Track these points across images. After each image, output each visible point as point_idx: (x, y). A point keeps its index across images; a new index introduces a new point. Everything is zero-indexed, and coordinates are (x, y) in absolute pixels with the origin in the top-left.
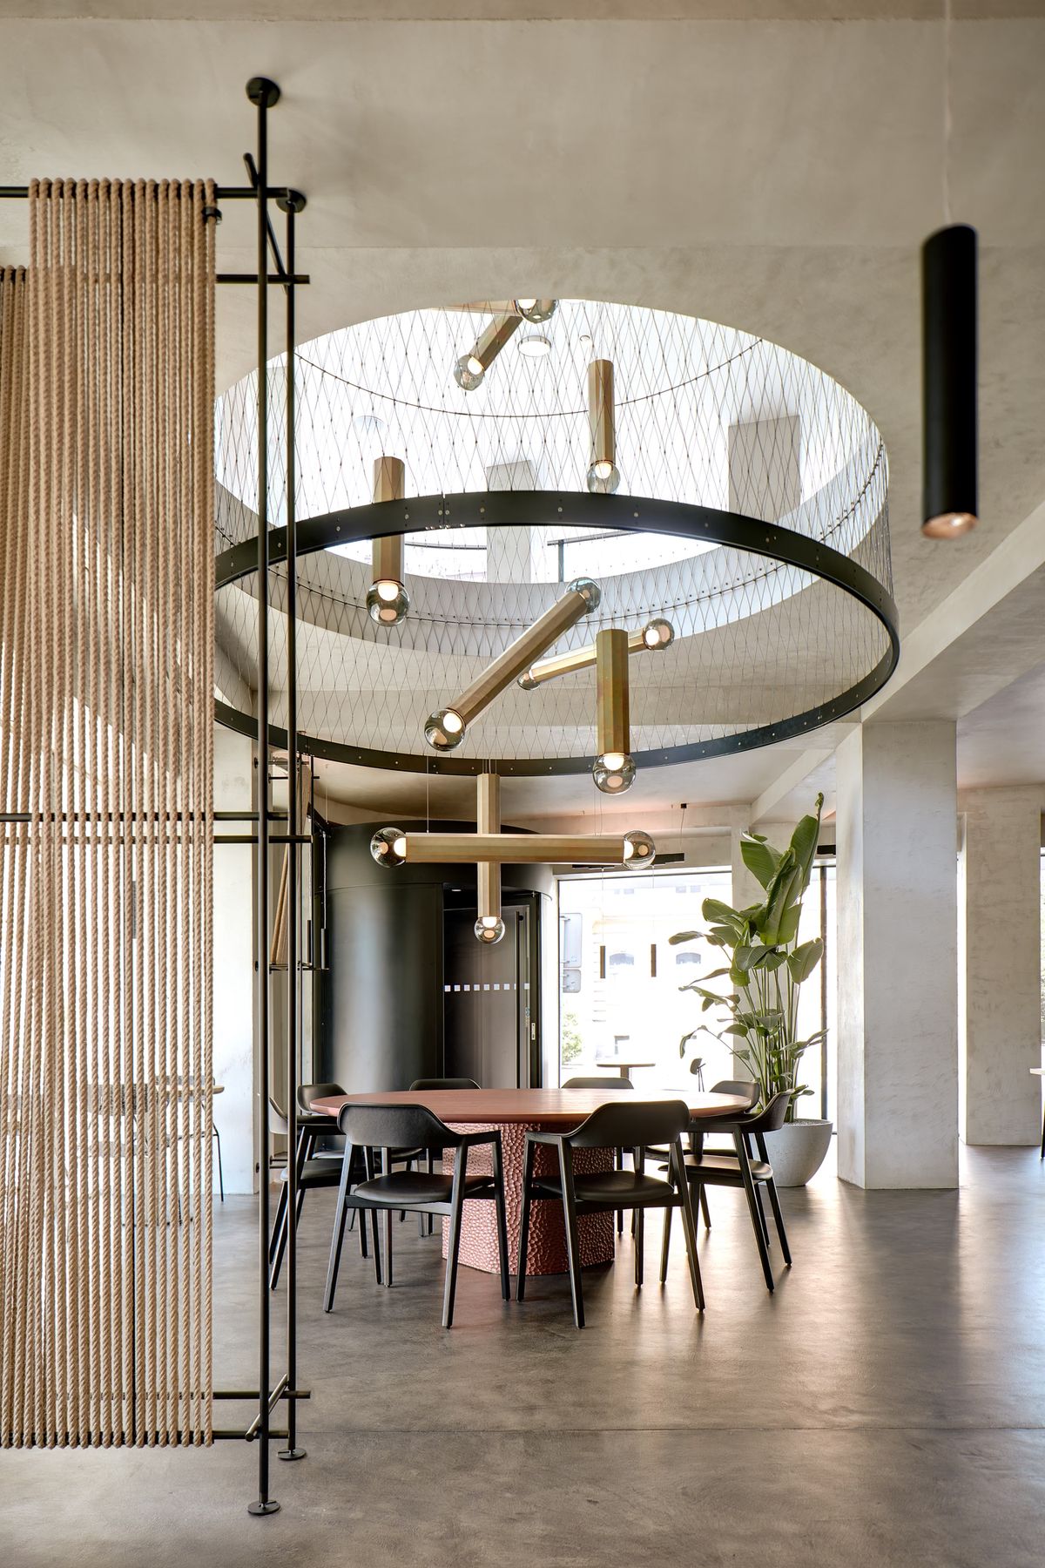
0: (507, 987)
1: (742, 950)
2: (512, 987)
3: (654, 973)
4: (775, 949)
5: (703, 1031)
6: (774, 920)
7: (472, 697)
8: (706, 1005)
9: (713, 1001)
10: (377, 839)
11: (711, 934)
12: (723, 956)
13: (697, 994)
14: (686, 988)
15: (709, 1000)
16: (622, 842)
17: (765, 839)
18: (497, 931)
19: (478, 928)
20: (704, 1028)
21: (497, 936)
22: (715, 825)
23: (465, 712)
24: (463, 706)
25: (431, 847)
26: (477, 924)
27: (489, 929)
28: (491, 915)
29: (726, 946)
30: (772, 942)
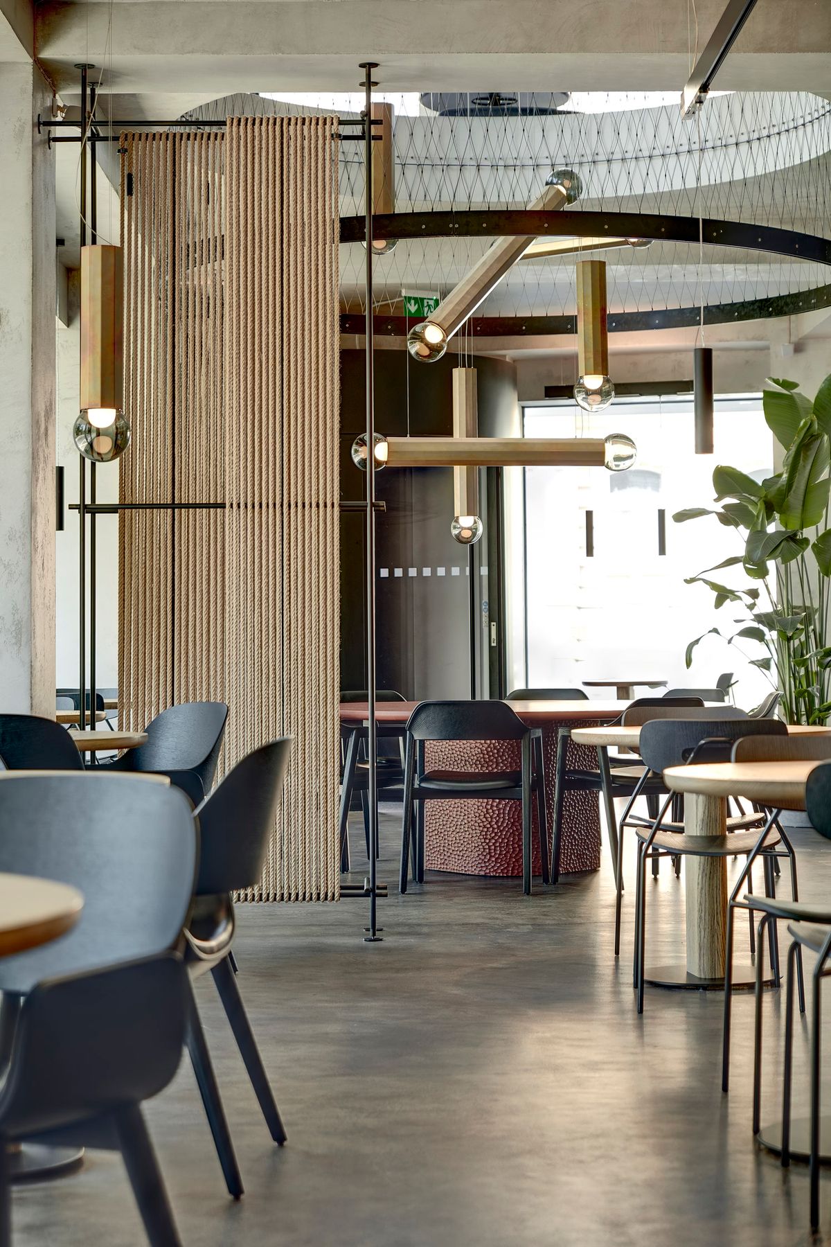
0: (455, 571)
1: (757, 537)
2: (463, 571)
3: (662, 551)
4: (795, 535)
5: (714, 634)
6: (795, 499)
7: (453, 309)
8: (719, 602)
9: (727, 597)
10: (357, 444)
11: (722, 511)
12: (737, 539)
13: (708, 587)
14: (692, 580)
15: (724, 595)
16: (603, 445)
17: (795, 385)
18: (474, 530)
19: (455, 527)
20: (715, 631)
21: (474, 534)
22: (748, 339)
23: (446, 326)
24: (444, 319)
25: (412, 452)
26: (453, 524)
27: (465, 529)
28: (469, 514)
29: (741, 527)
30: (794, 525)
